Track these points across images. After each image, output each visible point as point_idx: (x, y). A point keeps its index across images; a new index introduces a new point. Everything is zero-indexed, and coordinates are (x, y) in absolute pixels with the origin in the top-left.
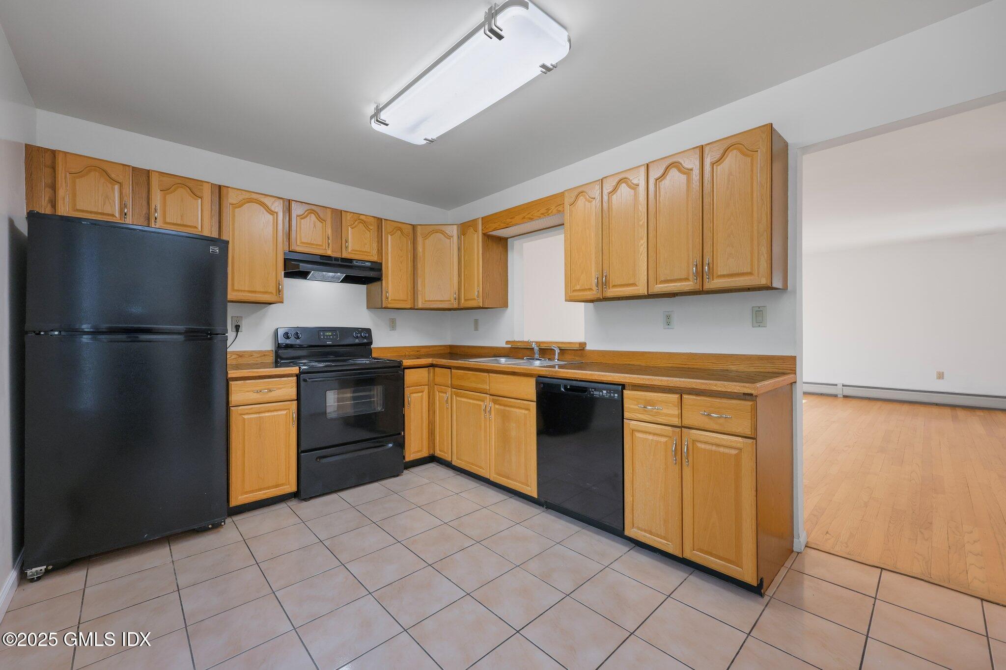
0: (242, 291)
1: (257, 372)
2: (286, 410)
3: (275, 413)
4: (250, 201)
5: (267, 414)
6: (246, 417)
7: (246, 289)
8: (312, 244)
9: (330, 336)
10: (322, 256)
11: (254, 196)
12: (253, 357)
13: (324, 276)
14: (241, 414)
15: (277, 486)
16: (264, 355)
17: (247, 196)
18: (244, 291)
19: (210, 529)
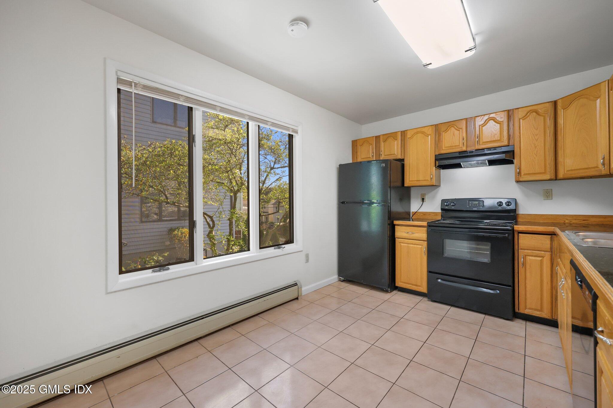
0: (413, 181)
1: (406, 223)
2: (421, 245)
3: (416, 246)
4: (417, 133)
5: (412, 245)
6: (402, 244)
7: (415, 180)
8: (452, 146)
9: (477, 204)
10: (460, 152)
11: (419, 130)
12: (431, 215)
13: (470, 164)
14: (400, 243)
15: (416, 285)
16: (436, 215)
17: (415, 131)
18: (414, 181)
19: (384, 291)
